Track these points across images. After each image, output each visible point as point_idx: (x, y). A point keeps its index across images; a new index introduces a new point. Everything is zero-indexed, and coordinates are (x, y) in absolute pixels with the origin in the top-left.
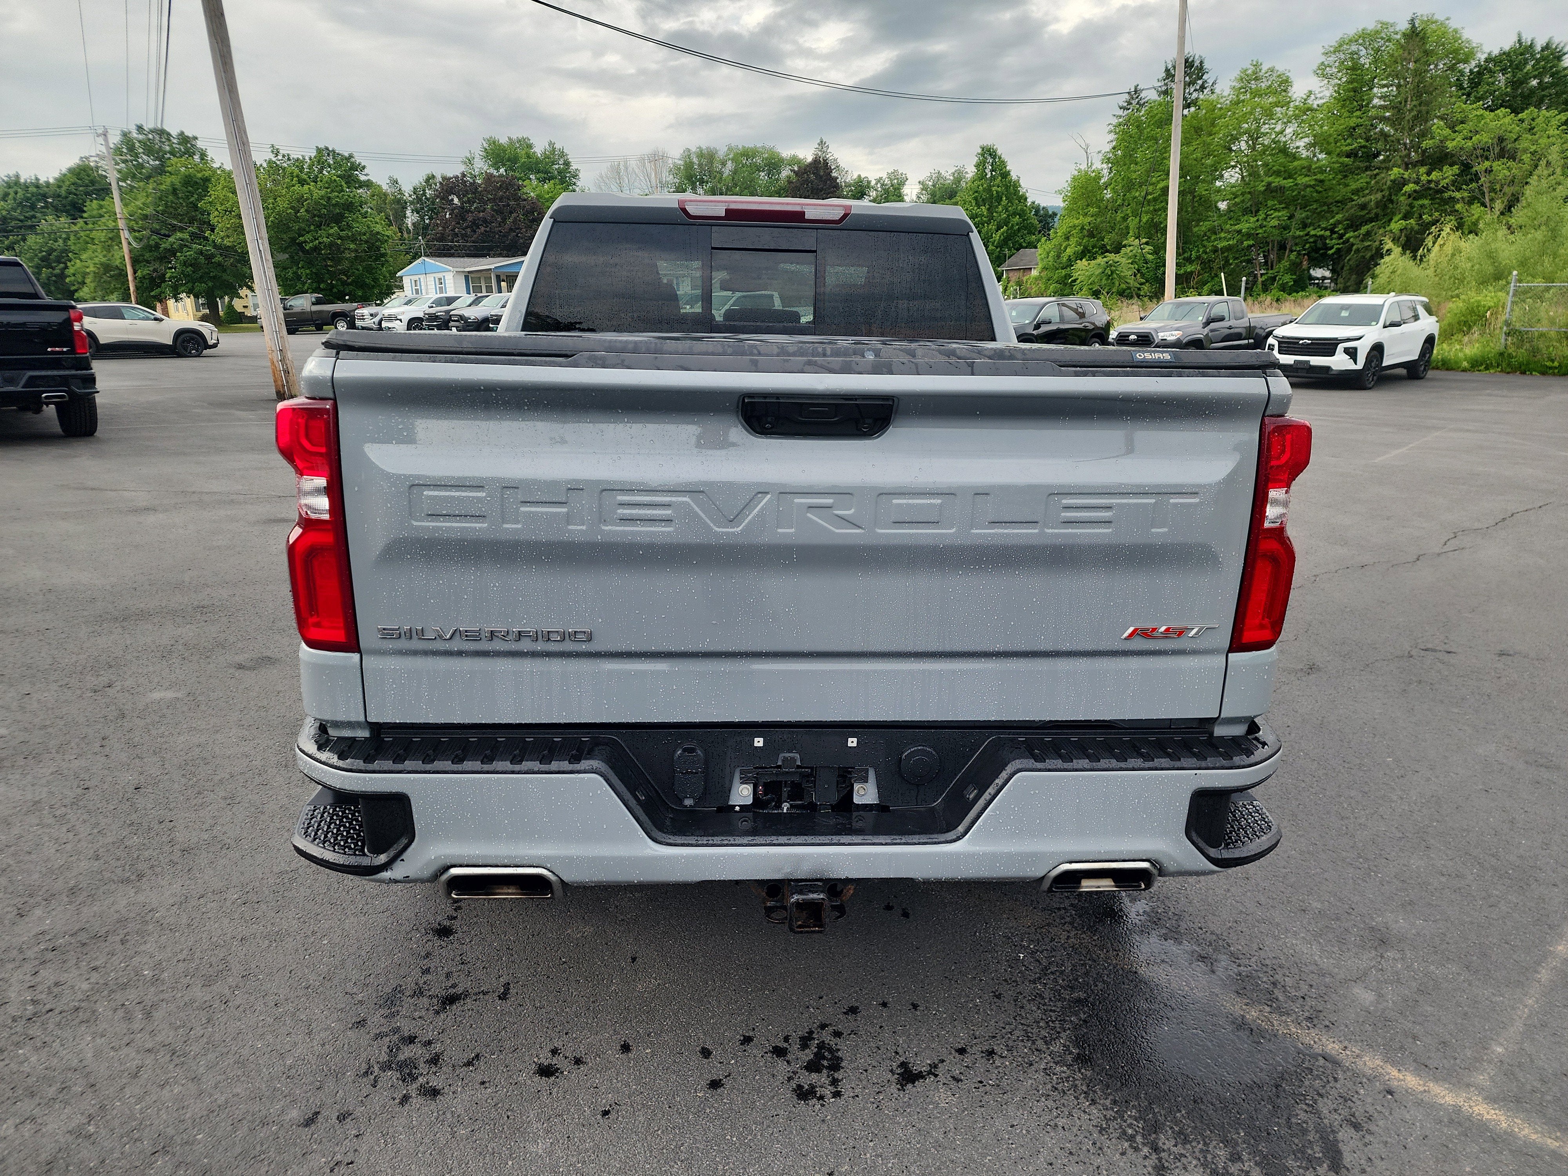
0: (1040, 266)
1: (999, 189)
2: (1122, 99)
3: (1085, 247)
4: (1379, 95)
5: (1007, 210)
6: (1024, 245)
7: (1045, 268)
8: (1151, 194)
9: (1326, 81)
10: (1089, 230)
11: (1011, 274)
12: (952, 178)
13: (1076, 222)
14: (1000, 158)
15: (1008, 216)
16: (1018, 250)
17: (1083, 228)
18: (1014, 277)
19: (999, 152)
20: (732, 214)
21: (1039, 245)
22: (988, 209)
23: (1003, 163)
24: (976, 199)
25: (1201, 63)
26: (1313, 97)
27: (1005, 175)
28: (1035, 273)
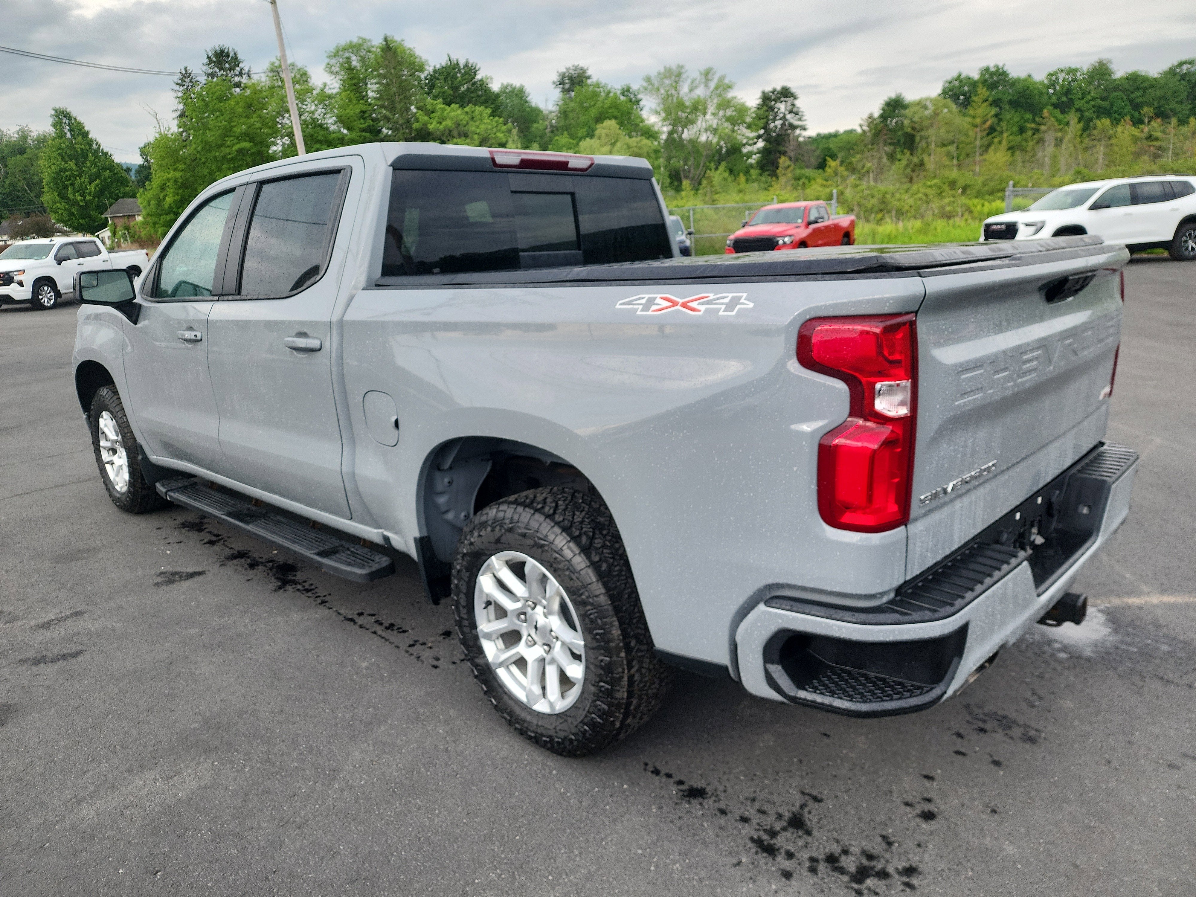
0: (144, 212)
1: (83, 147)
2: (177, 78)
3: (182, 197)
4: (372, 90)
5: (96, 165)
6: (120, 195)
7: (148, 215)
8: (229, 154)
9: (334, 76)
10: (182, 183)
11: (116, 221)
12: (16, 136)
13: (169, 176)
14: (75, 119)
15: (98, 170)
16: (116, 200)
17: (176, 181)
18: (120, 223)
19: (74, 114)
20: (525, 164)
21: (138, 195)
22: (76, 164)
23: (80, 125)
24: (60, 155)
25: (235, 54)
26: (327, 88)
27: (85, 134)
28: (139, 219)
